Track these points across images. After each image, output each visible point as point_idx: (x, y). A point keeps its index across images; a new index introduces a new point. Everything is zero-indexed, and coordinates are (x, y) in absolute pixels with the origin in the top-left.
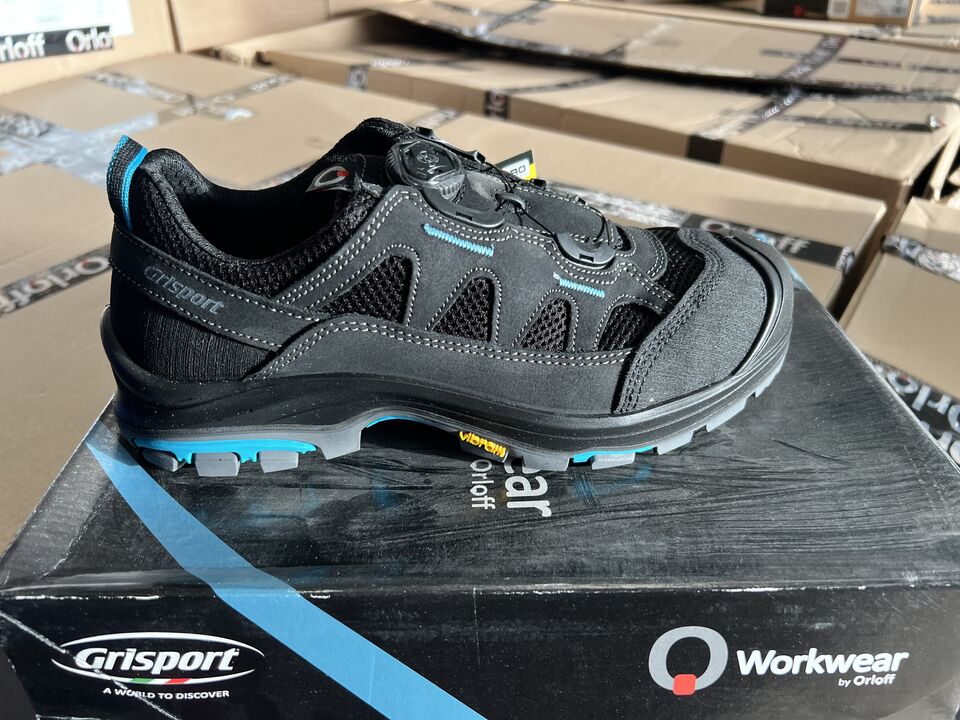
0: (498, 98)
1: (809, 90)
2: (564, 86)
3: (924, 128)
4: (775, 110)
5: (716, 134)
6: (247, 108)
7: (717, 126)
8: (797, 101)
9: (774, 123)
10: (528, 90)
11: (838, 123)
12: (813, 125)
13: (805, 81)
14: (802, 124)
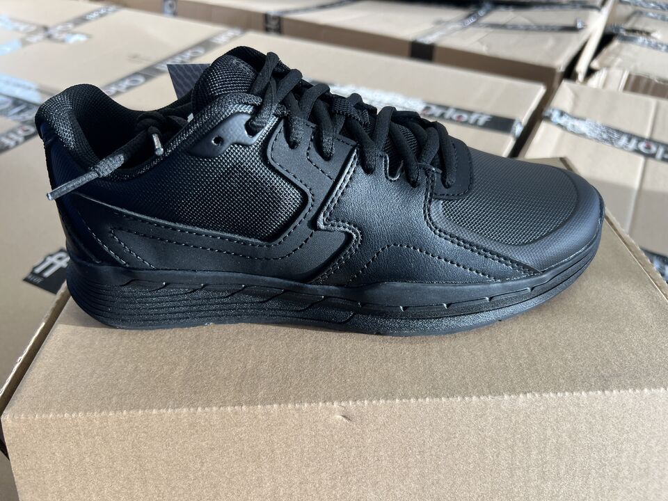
0: (273, 18)
3: (573, 29)
4: (472, 20)
5: (428, 40)
6: (82, 34)
7: (431, 33)
8: (488, 12)
9: (471, 29)
10: (296, 11)
11: (515, 28)
12: (498, 30)
14: (490, 30)
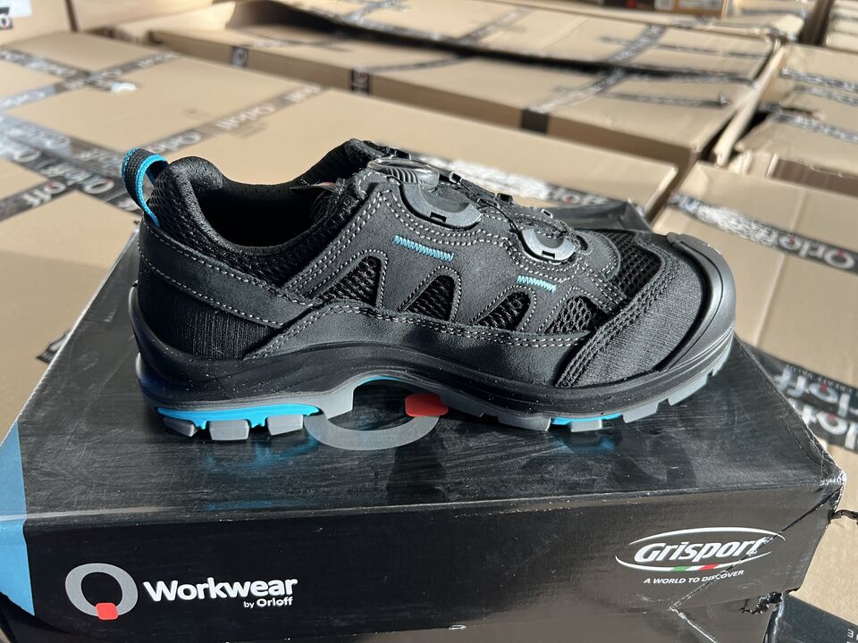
0: (361, 75)
1: (631, 71)
2: (421, 65)
4: (597, 89)
5: (543, 109)
6: (131, 82)
7: (547, 101)
8: (618, 81)
9: (596, 99)
10: (390, 68)
11: (648, 99)
13: (626, 65)
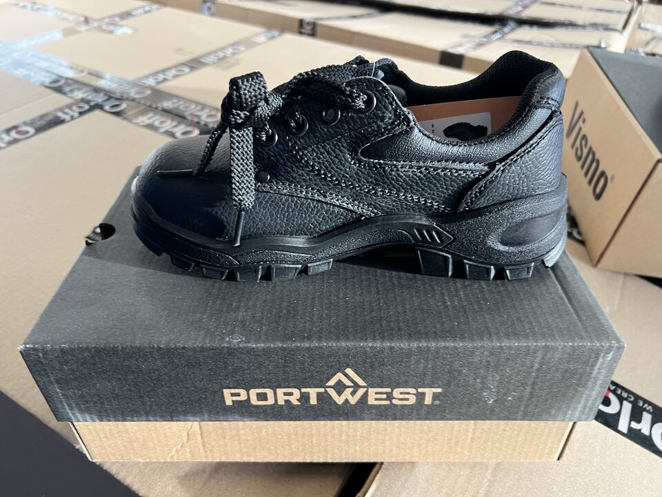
0: (308, 23)
1: (521, 22)
2: (354, 17)
4: (498, 36)
5: (458, 51)
6: (130, 27)
7: (460, 45)
8: (513, 30)
9: (498, 43)
10: (329, 19)
11: (540, 44)
13: (518, 16)
